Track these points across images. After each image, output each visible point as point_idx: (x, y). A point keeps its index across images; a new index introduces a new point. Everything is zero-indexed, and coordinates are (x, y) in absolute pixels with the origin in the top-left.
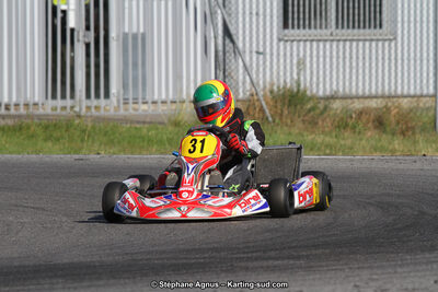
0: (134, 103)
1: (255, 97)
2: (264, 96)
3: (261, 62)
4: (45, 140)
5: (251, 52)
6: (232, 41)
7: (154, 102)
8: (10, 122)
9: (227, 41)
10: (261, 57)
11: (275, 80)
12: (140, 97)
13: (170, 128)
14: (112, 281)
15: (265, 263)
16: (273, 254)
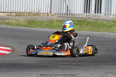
0: (107, 15)
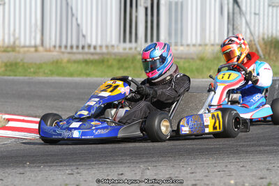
1: (253, 42)
2: (259, 41)
3: (257, 20)
4: (119, 69)
5: (251, 13)
6: (239, 6)
7: (188, 45)
8: (96, 57)
9: (236, 6)
10: (257, 16)
11: (266, 32)
12: (179, 41)
13: (198, 62)
14: (160, 159)
15: (258, 149)
16: (263, 142)
